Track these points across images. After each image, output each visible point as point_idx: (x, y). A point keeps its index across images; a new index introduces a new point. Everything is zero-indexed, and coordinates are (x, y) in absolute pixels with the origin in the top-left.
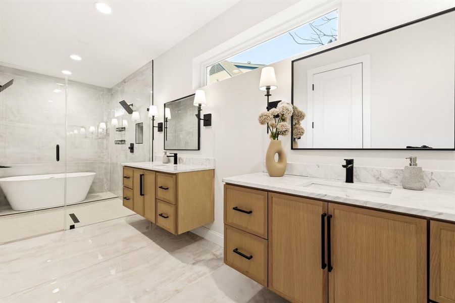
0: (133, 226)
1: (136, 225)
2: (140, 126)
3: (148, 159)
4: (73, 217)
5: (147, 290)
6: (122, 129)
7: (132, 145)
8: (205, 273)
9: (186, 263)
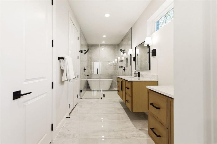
0: (121, 103)
1: (122, 103)
2: (127, 59)
3: (129, 75)
4: (104, 95)
5: (115, 130)
6: (122, 61)
7: (125, 68)
8: (143, 137)
9: (136, 127)
